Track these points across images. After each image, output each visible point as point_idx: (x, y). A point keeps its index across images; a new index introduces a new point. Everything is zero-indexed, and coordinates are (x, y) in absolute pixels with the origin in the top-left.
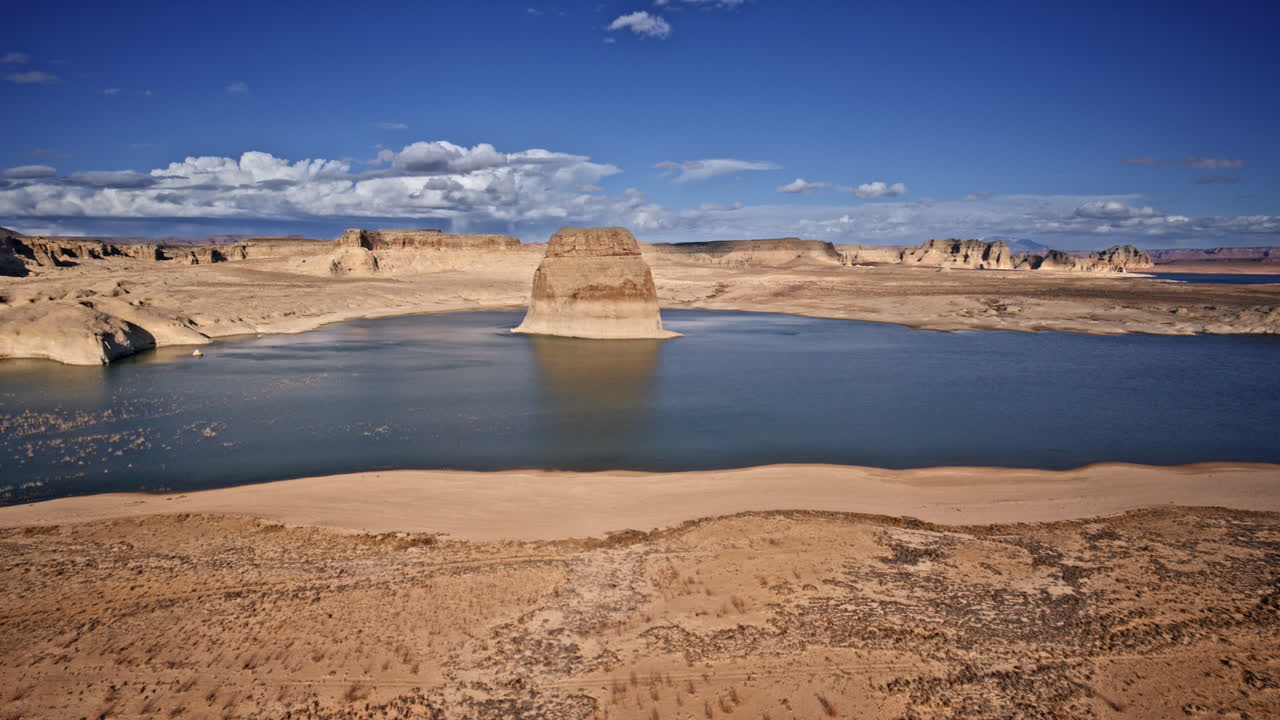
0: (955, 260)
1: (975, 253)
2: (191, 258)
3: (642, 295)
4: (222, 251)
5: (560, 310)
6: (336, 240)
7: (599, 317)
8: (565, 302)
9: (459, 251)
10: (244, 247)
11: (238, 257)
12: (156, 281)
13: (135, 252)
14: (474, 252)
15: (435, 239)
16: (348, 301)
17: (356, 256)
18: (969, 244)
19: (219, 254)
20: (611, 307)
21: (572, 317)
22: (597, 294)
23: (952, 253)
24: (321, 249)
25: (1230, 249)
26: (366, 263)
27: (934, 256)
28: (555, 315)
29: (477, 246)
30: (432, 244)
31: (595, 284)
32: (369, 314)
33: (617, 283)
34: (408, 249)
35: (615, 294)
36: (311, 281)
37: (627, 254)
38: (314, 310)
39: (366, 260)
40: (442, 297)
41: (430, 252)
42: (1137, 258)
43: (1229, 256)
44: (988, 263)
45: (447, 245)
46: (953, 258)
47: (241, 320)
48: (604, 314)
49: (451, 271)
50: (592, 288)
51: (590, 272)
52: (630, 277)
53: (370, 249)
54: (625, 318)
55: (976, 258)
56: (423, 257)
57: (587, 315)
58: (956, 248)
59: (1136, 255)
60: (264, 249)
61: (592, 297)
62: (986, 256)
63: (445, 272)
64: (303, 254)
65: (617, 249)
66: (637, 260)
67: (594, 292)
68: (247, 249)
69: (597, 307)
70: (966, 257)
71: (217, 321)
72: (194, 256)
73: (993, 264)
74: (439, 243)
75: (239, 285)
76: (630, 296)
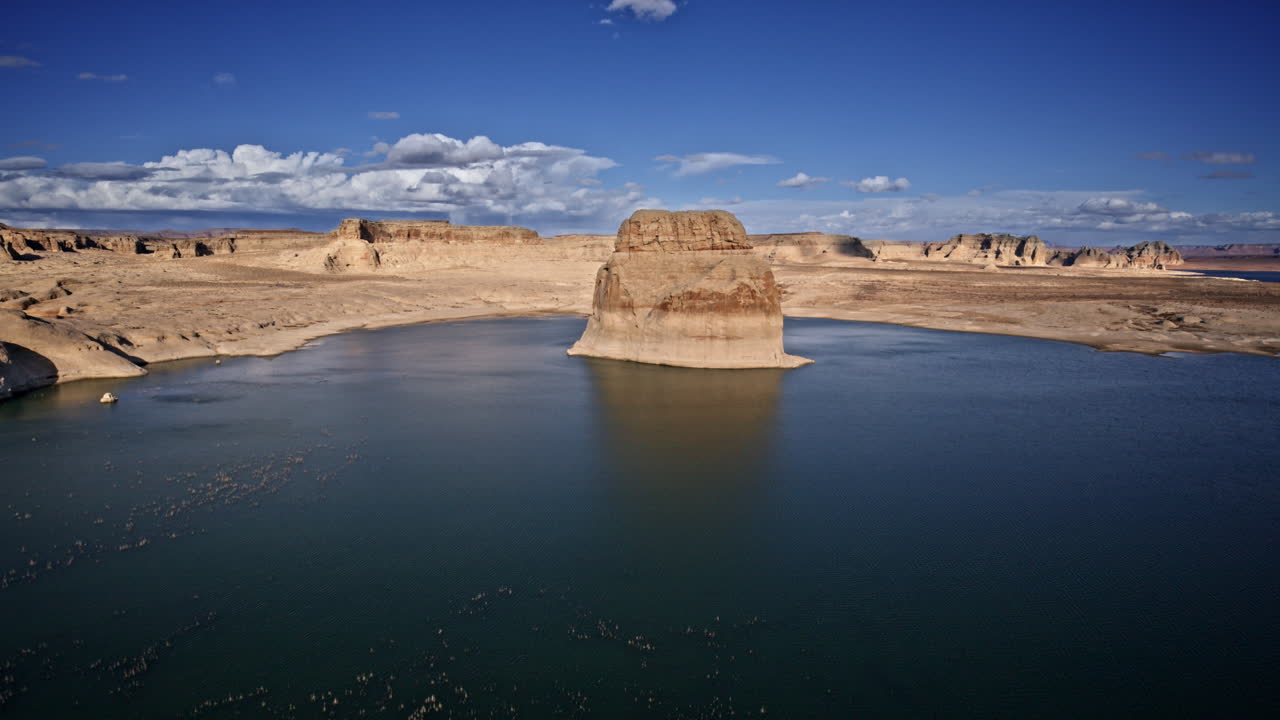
0: (986, 256)
1: (1008, 249)
2: (172, 251)
3: (762, 306)
4: (208, 244)
5: (641, 326)
6: (332, 231)
7: (701, 338)
8: (650, 315)
9: (471, 245)
10: (233, 240)
11: (225, 251)
12: (110, 279)
13: (115, 245)
14: (488, 245)
15: (443, 231)
16: (345, 305)
17: (354, 249)
18: (1001, 238)
19: (205, 247)
20: (719, 323)
21: (659, 337)
22: (699, 304)
23: (982, 248)
24: (317, 242)
25: (1241, 246)
26: (365, 258)
27: (964, 252)
28: (633, 334)
29: (491, 239)
30: (441, 237)
31: (696, 291)
32: (372, 323)
33: (728, 289)
34: (414, 242)
35: (725, 305)
36: (302, 279)
37: (733, 248)
38: (300, 319)
39: (366, 254)
40: (459, 300)
41: (437, 245)
42: (1168, 254)
43: (1240, 253)
44: (1023, 260)
45: (457, 238)
46: (984, 255)
47: (197, 335)
48: (709, 333)
49: (462, 267)
50: (692, 295)
51: (681, 272)
52: (747, 281)
53: (371, 241)
54: (740, 338)
55: (1009, 255)
56: (430, 252)
57: (683, 334)
58: (986, 243)
59: (1166, 252)
60: (255, 242)
61: (692, 309)
62: (1019, 252)
63: (455, 267)
64: (297, 246)
65: (717, 241)
66: (749, 256)
67: (693, 302)
68: (237, 242)
69: (698, 322)
70: (998, 253)
71: (162, 338)
72: (176, 249)
73: (1029, 262)
74: (448, 235)
75: (212, 284)
76: (746, 307)
